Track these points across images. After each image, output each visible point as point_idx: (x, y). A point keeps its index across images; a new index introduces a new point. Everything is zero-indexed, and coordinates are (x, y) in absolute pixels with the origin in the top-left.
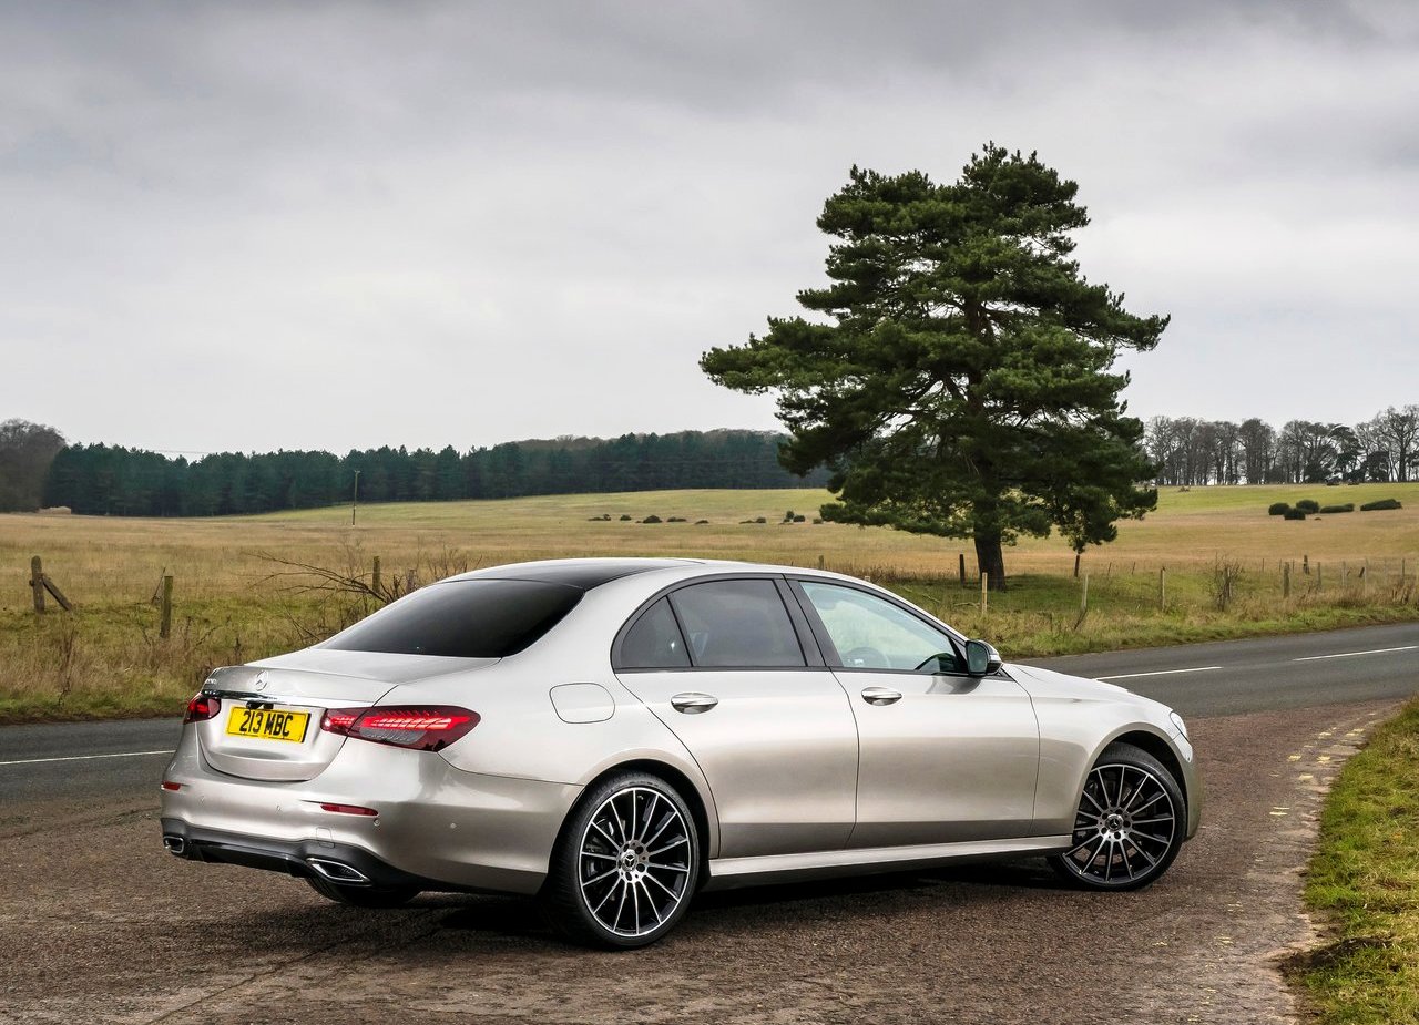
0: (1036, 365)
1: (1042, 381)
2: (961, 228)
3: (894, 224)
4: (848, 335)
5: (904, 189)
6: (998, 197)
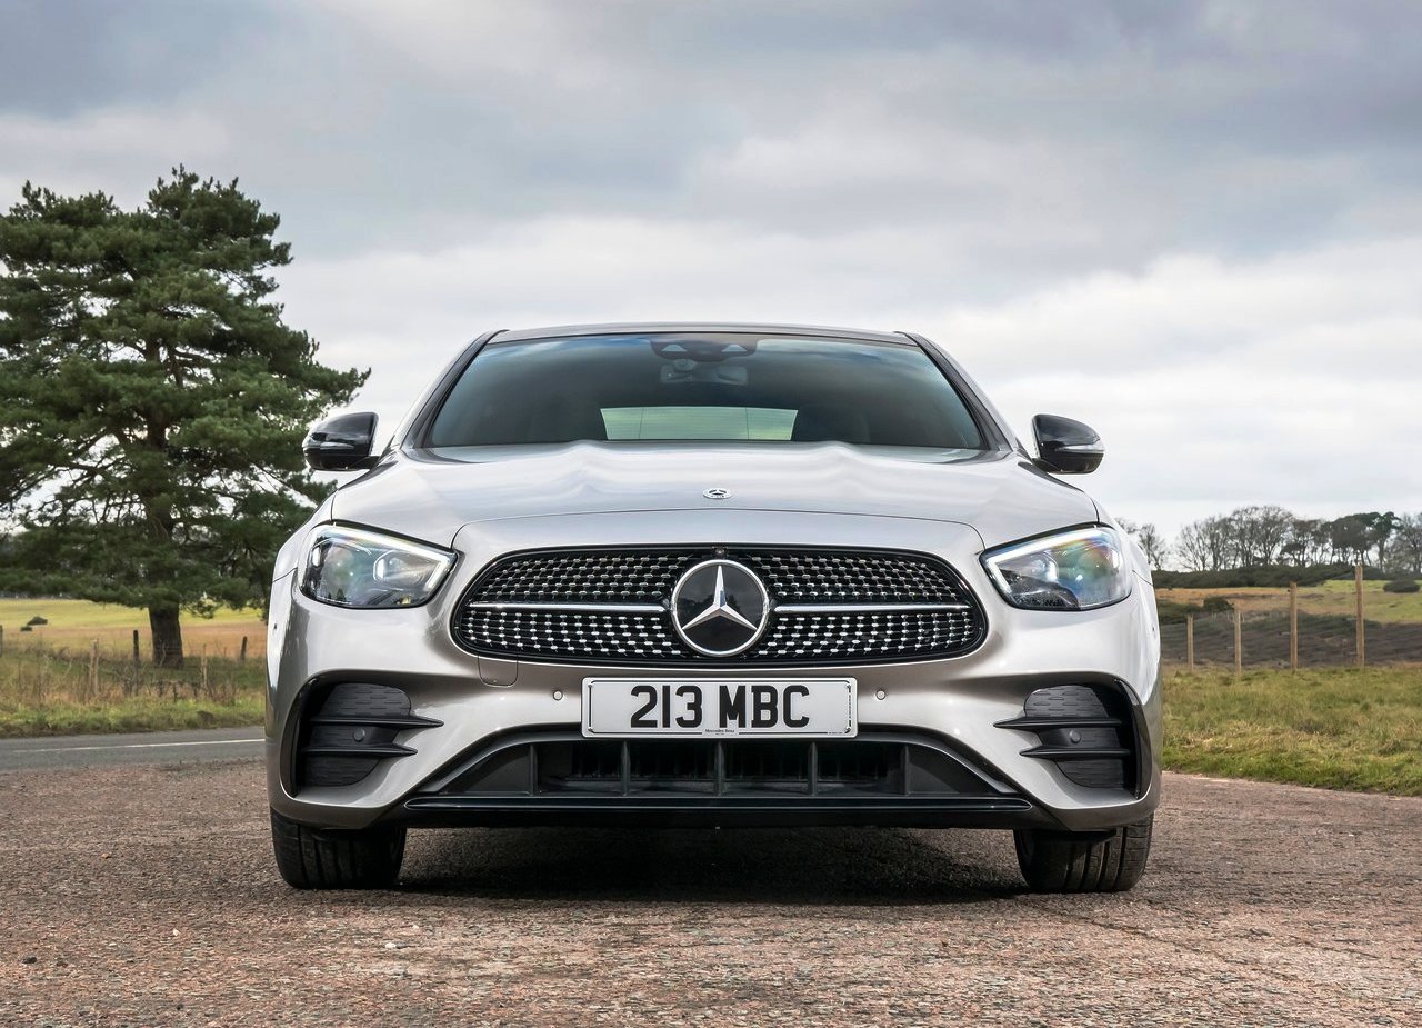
0: (244, 413)
1: (254, 432)
2: (152, 260)
3: (77, 250)
4: (15, 377)
5: (86, 211)
6: (187, 229)
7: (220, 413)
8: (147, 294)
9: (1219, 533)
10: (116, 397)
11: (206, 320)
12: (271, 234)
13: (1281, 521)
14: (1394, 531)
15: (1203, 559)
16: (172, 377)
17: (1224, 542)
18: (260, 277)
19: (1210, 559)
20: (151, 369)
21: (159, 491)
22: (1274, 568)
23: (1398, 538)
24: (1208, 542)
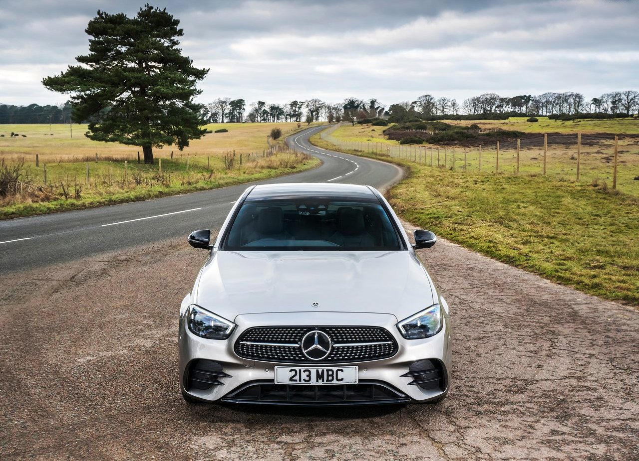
0: (170, 85)
2: (140, 34)
3: (116, 32)
4: (98, 73)
5: (118, 19)
6: (150, 24)
7: (162, 85)
8: (138, 46)
9: (476, 102)
10: (130, 80)
11: (157, 54)
12: (177, 26)
13: (496, 98)
14: (531, 101)
15: (471, 110)
16: (147, 72)
17: (477, 105)
18: (174, 40)
19: (473, 110)
20: (141, 70)
21: (145, 109)
22: (493, 113)
23: (532, 103)
24: (472, 105)
